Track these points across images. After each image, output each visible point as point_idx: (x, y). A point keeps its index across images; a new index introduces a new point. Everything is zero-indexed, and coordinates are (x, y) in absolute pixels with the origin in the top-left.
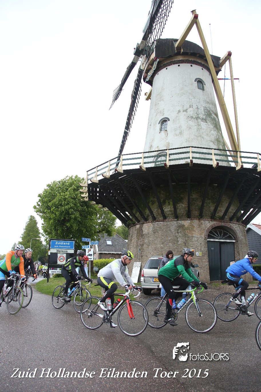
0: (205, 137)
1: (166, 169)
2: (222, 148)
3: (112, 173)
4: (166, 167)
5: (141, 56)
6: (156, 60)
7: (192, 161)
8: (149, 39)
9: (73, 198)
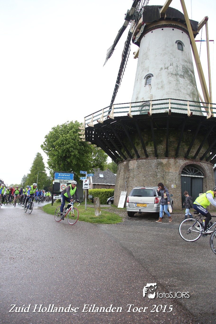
0: (182, 91)
1: (149, 117)
2: (196, 101)
3: (104, 119)
4: (149, 115)
5: (131, 20)
6: (143, 24)
7: (170, 111)
8: (138, 6)
9: (72, 139)
